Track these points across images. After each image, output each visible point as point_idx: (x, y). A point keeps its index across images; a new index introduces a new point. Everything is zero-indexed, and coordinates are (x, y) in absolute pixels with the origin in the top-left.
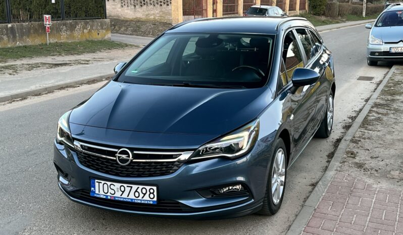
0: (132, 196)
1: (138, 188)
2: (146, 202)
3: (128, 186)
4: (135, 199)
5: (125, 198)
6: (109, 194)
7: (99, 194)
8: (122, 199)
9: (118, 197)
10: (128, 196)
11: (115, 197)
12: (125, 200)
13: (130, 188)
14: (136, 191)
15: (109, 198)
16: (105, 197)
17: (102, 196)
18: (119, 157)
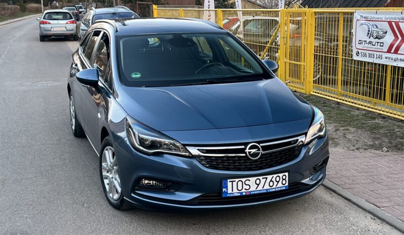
0: (267, 187)
1: (273, 177)
2: (280, 189)
3: (263, 178)
4: (269, 189)
5: (261, 190)
6: (244, 190)
7: (232, 194)
8: (257, 192)
9: (254, 191)
10: (263, 188)
11: (250, 192)
12: (260, 192)
13: (265, 179)
14: (271, 181)
15: (244, 194)
16: (239, 194)
17: (236, 195)
18: (249, 152)
